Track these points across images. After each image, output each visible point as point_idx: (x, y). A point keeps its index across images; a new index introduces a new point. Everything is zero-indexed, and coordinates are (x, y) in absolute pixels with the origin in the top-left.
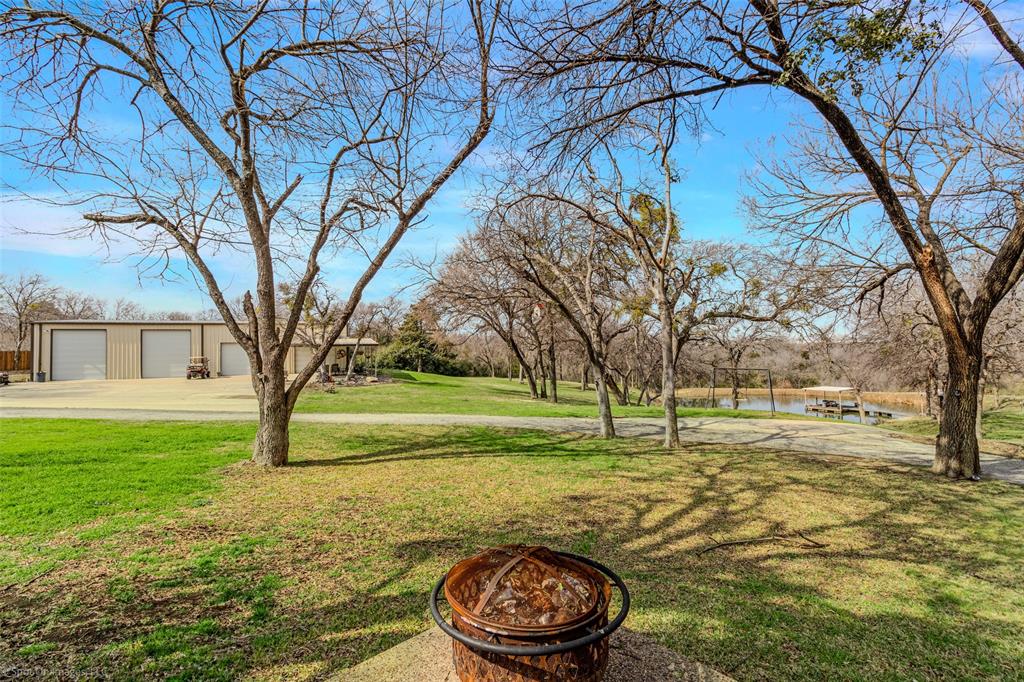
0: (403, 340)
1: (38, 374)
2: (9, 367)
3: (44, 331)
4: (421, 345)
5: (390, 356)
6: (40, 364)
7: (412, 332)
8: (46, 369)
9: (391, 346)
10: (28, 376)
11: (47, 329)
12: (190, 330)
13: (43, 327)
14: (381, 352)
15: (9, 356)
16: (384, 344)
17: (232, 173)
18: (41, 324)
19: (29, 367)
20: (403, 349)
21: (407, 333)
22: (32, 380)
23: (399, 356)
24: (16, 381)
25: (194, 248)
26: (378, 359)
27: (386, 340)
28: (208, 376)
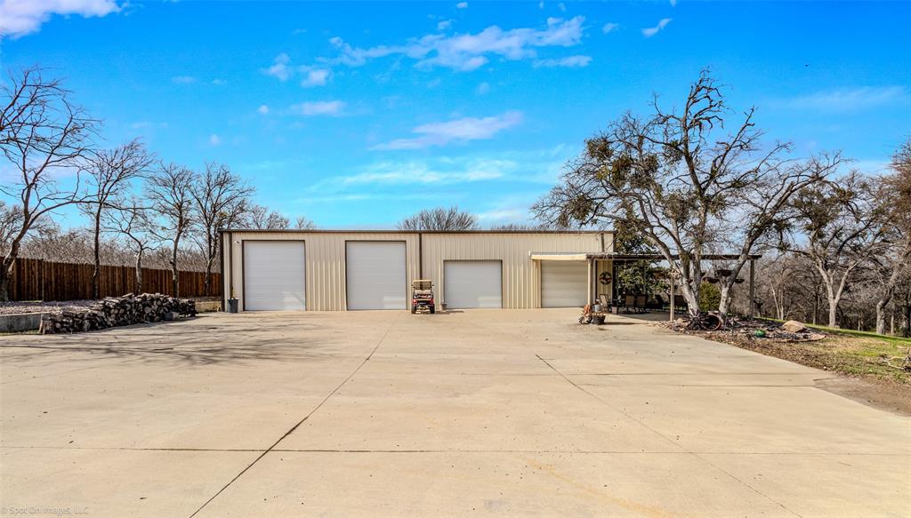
1: (230, 301)
2: (200, 292)
3: (234, 242)
6: (231, 288)
8: (238, 295)
10: (219, 304)
11: (237, 238)
12: (405, 241)
13: (233, 235)
15: (200, 277)
18: (230, 233)
19: (221, 293)
22: (223, 309)
24: (207, 311)
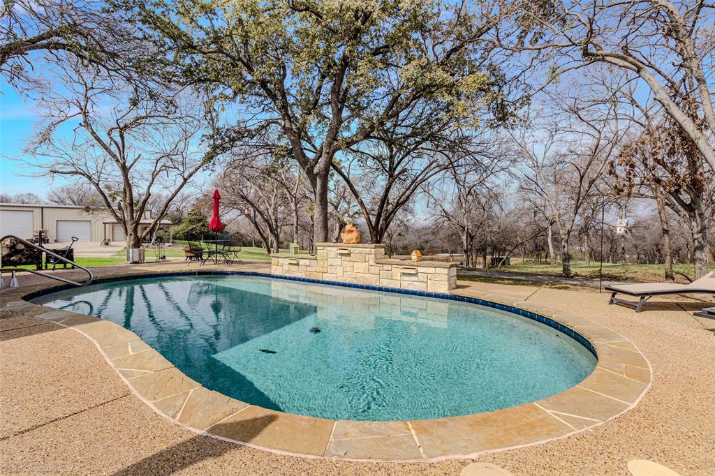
0: (191, 222)
4: (203, 225)
5: (181, 232)
7: (197, 217)
9: (182, 225)
12: (32, 211)
14: (174, 230)
16: (177, 224)
17: (117, 161)
20: (190, 228)
21: (193, 217)
23: (188, 232)
25: (98, 185)
26: (172, 233)
27: (178, 221)
28: (48, 242)
